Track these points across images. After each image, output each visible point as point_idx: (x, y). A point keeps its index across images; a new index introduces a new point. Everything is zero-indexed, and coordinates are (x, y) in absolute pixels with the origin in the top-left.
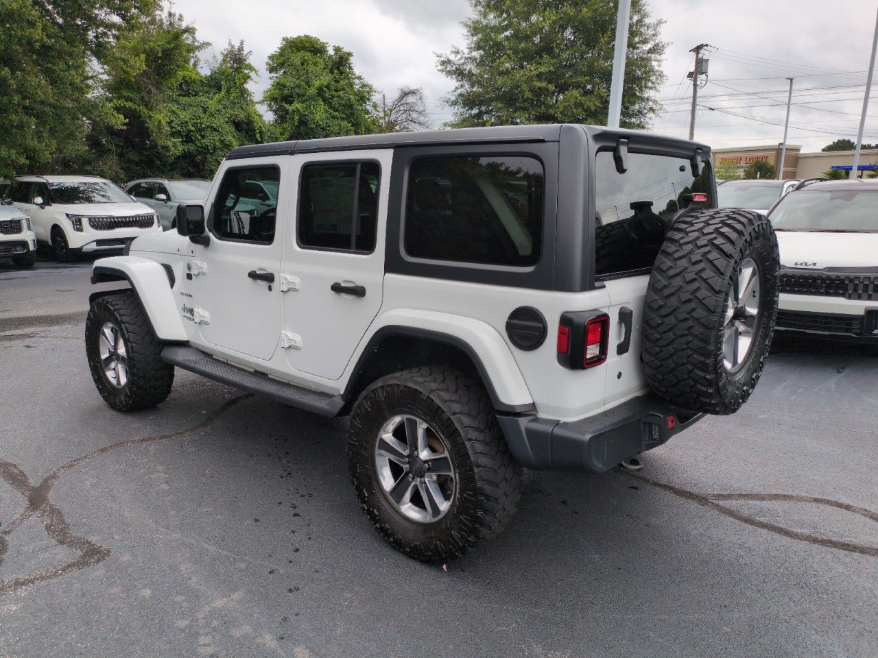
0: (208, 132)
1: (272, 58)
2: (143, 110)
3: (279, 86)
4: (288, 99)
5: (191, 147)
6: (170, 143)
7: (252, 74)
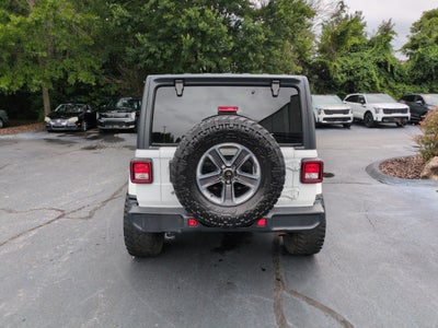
0: (361, 70)
1: (414, 24)
2: (328, 62)
3: (413, 39)
4: (415, 47)
5: (351, 78)
6: (339, 77)
7: (394, 36)
